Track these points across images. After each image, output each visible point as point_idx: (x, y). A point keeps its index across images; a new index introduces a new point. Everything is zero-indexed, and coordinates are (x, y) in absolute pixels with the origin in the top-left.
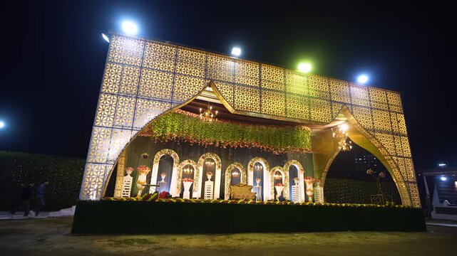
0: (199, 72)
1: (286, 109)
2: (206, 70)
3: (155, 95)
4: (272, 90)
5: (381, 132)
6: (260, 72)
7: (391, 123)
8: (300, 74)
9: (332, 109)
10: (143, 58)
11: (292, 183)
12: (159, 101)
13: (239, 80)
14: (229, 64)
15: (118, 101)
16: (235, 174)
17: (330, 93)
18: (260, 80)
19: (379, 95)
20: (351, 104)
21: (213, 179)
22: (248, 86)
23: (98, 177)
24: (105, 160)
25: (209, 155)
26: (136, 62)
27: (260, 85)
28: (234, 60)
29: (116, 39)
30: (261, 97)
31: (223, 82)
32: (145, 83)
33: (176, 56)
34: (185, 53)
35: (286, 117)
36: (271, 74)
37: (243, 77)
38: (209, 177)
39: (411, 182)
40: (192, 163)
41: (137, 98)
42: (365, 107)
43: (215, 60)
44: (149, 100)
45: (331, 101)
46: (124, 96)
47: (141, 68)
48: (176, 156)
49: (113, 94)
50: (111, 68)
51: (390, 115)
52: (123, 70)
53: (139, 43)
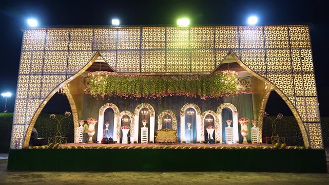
0: (87, 46)
1: (165, 65)
2: (93, 43)
3: (55, 70)
4: (152, 50)
5: (276, 73)
6: (141, 35)
7: (292, 61)
8: (181, 29)
9: (215, 57)
10: (45, 44)
11: (224, 125)
12: (58, 75)
13: (121, 46)
14: (114, 34)
15: (30, 79)
16: (167, 120)
17: (215, 41)
18: (141, 42)
19: (278, 33)
20: (240, 49)
21: (148, 126)
22: (130, 50)
23: (20, 133)
24: (23, 122)
25: (143, 106)
26: (40, 47)
27: (140, 47)
28: (118, 29)
29: (27, 33)
30: (141, 58)
31: (107, 50)
32: (48, 62)
33: (70, 36)
34: (76, 32)
35: (165, 72)
36: (152, 34)
37: (125, 42)
38: (145, 124)
39: (312, 123)
40: (128, 113)
41: (42, 75)
42: (257, 49)
43: (101, 33)
44: (50, 75)
45: (215, 49)
46: (34, 75)
47: (44, 51)
48: (115, 109)
49: (26, 75)
50: (24, 55)
51: (291, 53)
52: (32, 55)
53: (42, 32)
